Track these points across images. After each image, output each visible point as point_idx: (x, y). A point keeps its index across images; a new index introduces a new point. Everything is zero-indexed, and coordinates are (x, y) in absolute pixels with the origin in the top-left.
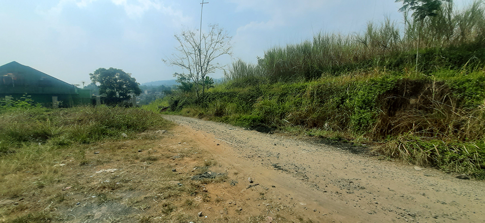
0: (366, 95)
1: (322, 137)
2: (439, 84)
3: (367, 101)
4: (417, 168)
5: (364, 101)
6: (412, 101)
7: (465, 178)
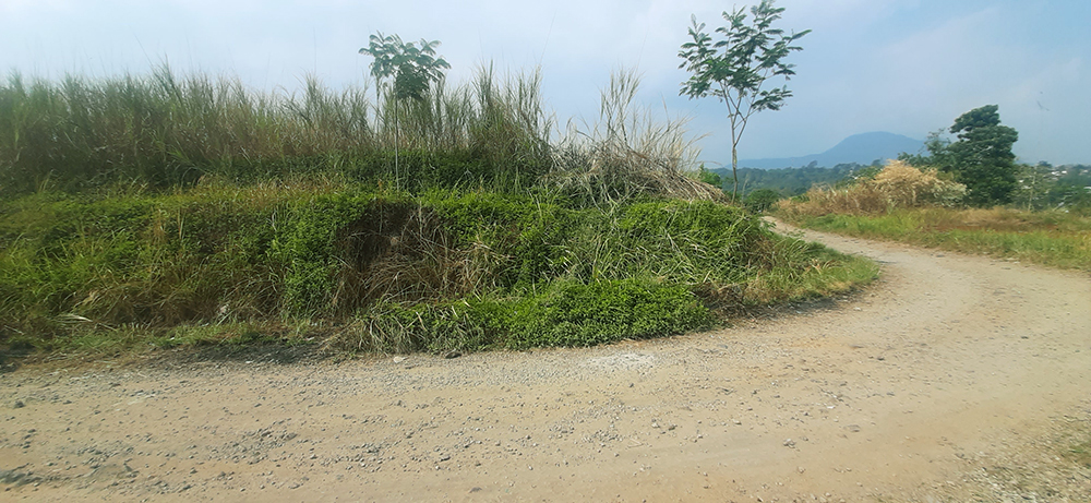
0: (312, 231)
1: (205, 343)
2: (427, 211)
3: (315, 243)
4: (397, 359)
5: (309, 244)
6: (394, 240)
7: (457, 355)
